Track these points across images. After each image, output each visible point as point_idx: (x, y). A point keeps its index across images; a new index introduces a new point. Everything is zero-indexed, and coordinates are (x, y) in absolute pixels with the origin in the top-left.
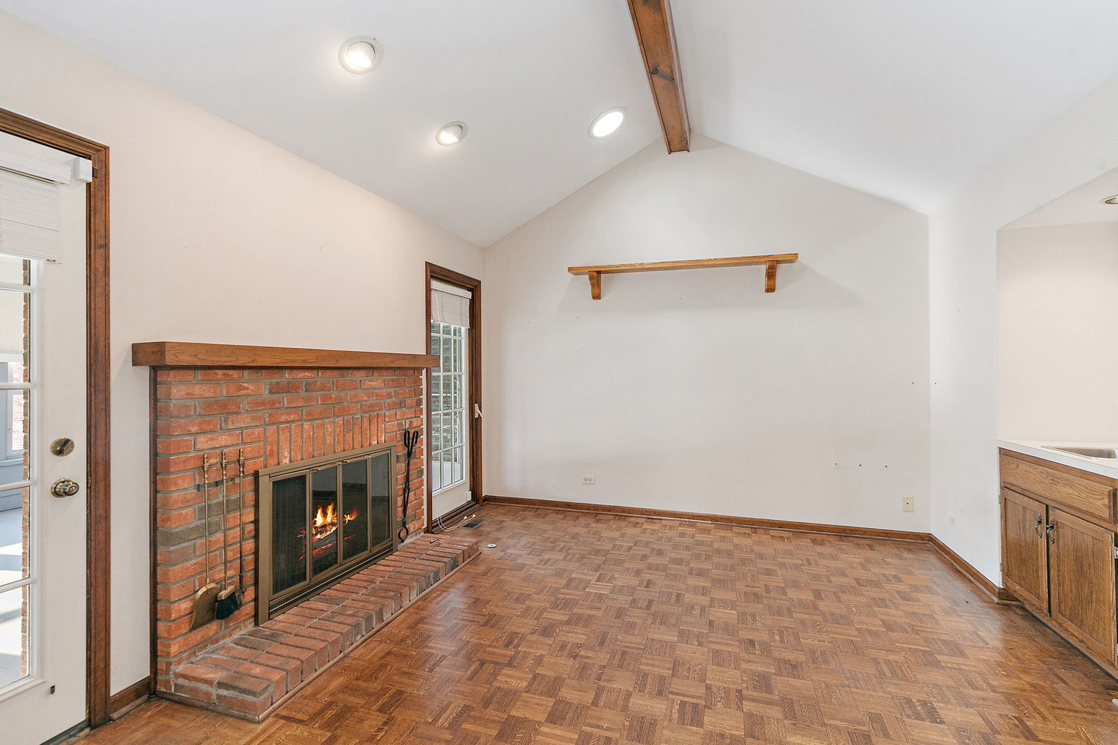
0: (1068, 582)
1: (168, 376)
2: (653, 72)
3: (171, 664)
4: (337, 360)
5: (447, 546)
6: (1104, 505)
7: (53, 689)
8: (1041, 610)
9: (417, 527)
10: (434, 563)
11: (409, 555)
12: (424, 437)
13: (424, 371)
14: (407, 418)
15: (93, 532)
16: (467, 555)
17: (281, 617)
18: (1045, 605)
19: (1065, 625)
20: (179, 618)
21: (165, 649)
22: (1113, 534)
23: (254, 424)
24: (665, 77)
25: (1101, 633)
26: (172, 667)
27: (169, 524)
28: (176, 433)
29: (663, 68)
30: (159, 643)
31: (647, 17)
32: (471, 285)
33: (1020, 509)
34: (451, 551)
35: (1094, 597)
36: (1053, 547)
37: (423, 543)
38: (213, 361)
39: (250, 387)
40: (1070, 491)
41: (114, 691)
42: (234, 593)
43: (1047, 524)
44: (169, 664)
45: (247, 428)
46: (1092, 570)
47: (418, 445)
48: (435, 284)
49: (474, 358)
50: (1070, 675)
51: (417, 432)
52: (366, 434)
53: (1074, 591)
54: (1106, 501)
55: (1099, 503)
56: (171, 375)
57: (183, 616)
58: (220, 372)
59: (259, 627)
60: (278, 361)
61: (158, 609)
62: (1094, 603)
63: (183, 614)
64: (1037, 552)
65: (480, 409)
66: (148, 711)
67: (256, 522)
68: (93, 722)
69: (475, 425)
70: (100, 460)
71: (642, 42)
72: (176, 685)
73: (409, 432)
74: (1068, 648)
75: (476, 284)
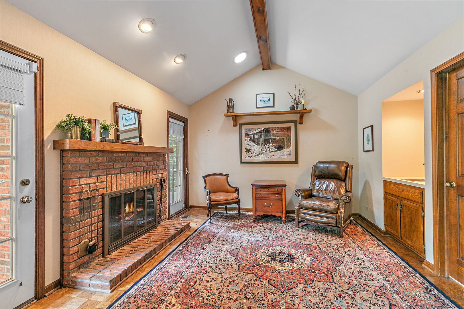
0: (407, 226)
1: (68, 154)
2: (259, 38)
3: (70, 273)
4: (135, 149)
5: (178, 224)
6: (419, 197)
7: (21, 284)
8: (398, 237)
9: (165, 218)
10: (173, 231)
11: (162, 228)
12: (167, 181)
13: (167, 154)
14: (161, 174)
15: (37, 219)
16: (186, 227)
17: (113, 253)
18: (400, 235)
19: (406, 241)
20: (73, 254)
21: (67, 267)
22: (422, 207)
23: (102, 175)
24: (264, 41)
25: (418, 242)
26: (70, 274)
27: (69, 215)
28: (72, 178)
29: (263, 37)
30: (64, 265)
31: (259, 17)
32: (184, 120)
33: (391, 201)
34: (180, 226)
35: (416, 230)
36: (402, 214)
37: (168, 224)
38: (87, 148)
39: (100, 159)
40: (408, 193)
41: (46, 284)
42: (95, 244)
43: (400, 206)
44: (69, 273)
45: (99, 176)
46: (415, 221)
47: (165, 184)
48: (171, 120)
49: (185, 150)
50: (408, 258)
51: (165, 179)
52: (145, 179)
53: (409, 228)
54: (420, 196)
55: (417, 197)
56: (70, 153)
57: (75, 253)
58: (89, 153)
59: (105, 257)
60: (112, 148)
61: (64, 250)
62: (416, 232)
63: (75, 252)
64: (397, 217)
65: (188, 171)
66: (61, 292)
67: (103, 214)
68: (38, 297)
69: (186, 177)
70: (40, 188)
71: (256, 27)
72: (72, 281)
73: (161, 179)
74: (407, 249)
75: (186, 120)
